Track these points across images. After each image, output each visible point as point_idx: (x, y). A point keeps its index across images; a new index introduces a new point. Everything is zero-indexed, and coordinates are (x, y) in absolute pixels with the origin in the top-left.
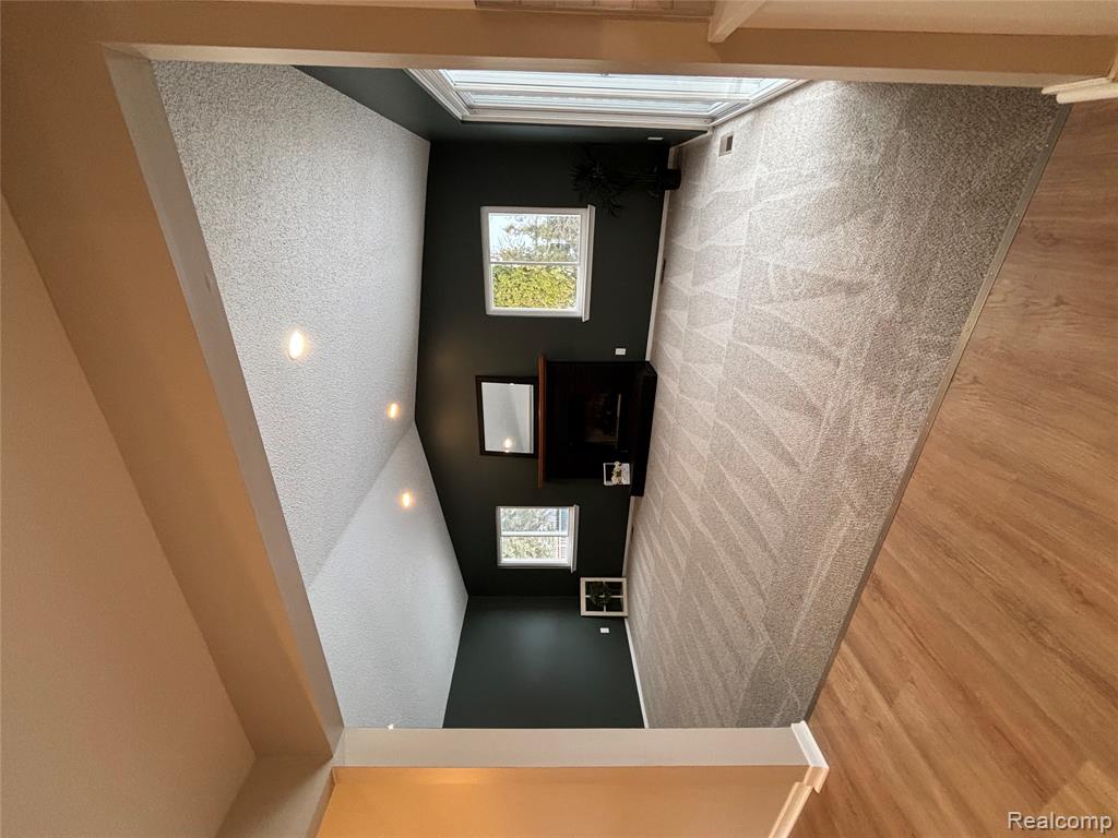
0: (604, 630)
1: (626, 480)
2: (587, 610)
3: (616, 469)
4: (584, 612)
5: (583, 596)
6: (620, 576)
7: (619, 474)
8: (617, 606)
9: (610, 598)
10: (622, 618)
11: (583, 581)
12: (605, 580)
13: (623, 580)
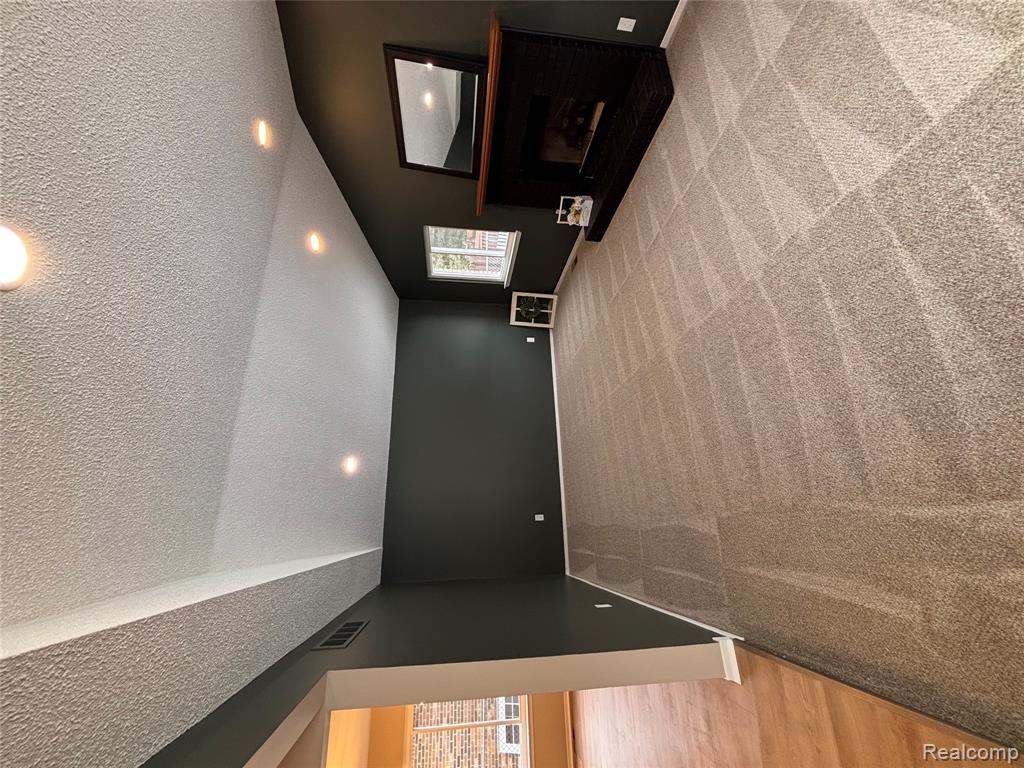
0: (531, 340)
1: (584, 221)
2: (516, 320)
3: (576, 206)
4: (513, 322)
5: (514, 309)
6: (551, 293)
7: (578, 213)
8: (545, 318)
9: (538, 312)
10: (548, 330)
11: (515, 295)
12: (536, 295)
13: (554, 297)
